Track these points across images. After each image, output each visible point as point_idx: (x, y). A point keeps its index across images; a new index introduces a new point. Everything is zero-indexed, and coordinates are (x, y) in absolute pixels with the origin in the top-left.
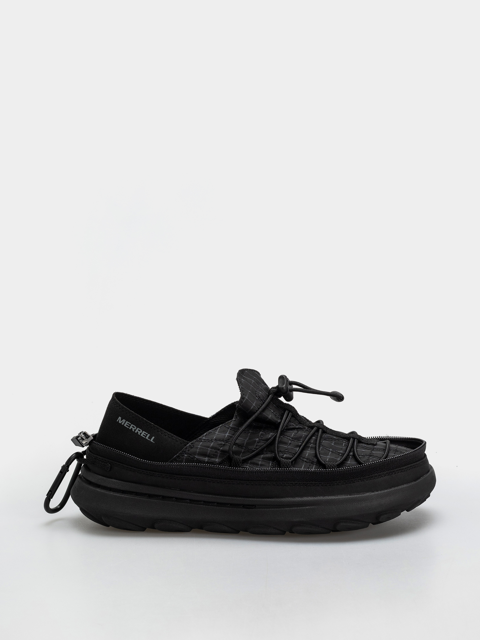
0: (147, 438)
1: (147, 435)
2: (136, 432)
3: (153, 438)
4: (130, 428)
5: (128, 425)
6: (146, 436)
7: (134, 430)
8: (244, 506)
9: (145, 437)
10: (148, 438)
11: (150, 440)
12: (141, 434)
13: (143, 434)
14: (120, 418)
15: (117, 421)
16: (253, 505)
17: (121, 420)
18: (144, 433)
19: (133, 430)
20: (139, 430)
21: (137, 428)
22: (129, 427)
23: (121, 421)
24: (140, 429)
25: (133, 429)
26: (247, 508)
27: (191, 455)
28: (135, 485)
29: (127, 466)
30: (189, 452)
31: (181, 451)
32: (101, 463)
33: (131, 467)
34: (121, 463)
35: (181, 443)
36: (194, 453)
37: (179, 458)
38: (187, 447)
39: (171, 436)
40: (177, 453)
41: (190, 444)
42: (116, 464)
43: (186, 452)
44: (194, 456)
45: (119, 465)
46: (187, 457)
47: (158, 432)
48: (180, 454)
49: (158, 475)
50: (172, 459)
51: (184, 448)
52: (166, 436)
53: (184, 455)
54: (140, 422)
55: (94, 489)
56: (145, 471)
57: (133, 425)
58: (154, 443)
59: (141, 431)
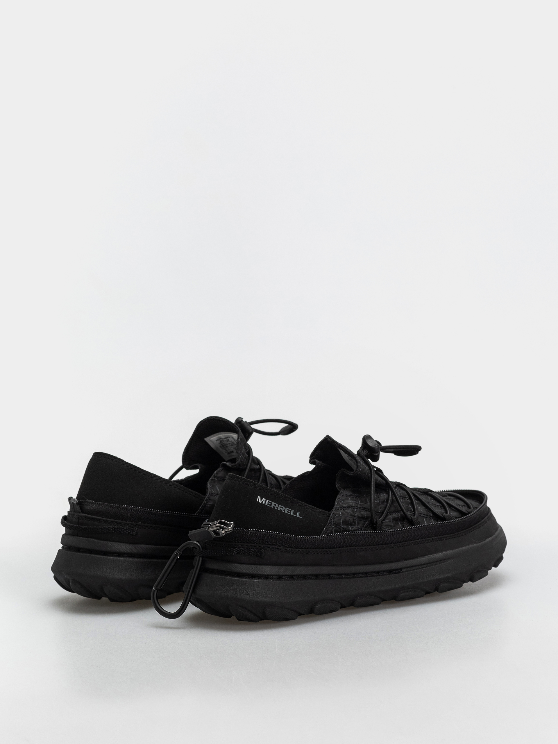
0: (292, 514)
1: (291, 511)
2: (279, 509)
3: (298, 513)
4: (272, 507)
6: (290, 513)
8: (391, 572)
11: (297, 515)
12: (284, 510)
13: (286, 510)
14: (259, 497)
15: (257, 501)
16: (397, 569)
18: (288, 510)
21: (279, 506)
22: (271, 505)
23: (261, 500)
26: (395, 573)
27: (337, 525)
28: (291, 567)
29: (282, 548)
30: (334, 522)
31: (328, 523)
32: (251, 551)
33: (286, 548)
34: (275, 546)
35: (324, 515)
36: (339, 523)
37: (328, 531)
38: (331, 518)
39: (312, 508)
40: (325, 526)
41: (332, 514)
42: (269, 548)
43: (332, 522)
44: (340, 526)
45: (273, 548)
46: (335, 528)
47: (300, 506)
48: (328, 526)
49: (314, 551)
50: (323, 532)
51: (329, 519)
52: (308, 509)
53: (331, 527)
54: (280, 498)
55: (249, 580)
56: (301, 550)
57: (275, 504)
58: (302, 518)
59: (284, 508)
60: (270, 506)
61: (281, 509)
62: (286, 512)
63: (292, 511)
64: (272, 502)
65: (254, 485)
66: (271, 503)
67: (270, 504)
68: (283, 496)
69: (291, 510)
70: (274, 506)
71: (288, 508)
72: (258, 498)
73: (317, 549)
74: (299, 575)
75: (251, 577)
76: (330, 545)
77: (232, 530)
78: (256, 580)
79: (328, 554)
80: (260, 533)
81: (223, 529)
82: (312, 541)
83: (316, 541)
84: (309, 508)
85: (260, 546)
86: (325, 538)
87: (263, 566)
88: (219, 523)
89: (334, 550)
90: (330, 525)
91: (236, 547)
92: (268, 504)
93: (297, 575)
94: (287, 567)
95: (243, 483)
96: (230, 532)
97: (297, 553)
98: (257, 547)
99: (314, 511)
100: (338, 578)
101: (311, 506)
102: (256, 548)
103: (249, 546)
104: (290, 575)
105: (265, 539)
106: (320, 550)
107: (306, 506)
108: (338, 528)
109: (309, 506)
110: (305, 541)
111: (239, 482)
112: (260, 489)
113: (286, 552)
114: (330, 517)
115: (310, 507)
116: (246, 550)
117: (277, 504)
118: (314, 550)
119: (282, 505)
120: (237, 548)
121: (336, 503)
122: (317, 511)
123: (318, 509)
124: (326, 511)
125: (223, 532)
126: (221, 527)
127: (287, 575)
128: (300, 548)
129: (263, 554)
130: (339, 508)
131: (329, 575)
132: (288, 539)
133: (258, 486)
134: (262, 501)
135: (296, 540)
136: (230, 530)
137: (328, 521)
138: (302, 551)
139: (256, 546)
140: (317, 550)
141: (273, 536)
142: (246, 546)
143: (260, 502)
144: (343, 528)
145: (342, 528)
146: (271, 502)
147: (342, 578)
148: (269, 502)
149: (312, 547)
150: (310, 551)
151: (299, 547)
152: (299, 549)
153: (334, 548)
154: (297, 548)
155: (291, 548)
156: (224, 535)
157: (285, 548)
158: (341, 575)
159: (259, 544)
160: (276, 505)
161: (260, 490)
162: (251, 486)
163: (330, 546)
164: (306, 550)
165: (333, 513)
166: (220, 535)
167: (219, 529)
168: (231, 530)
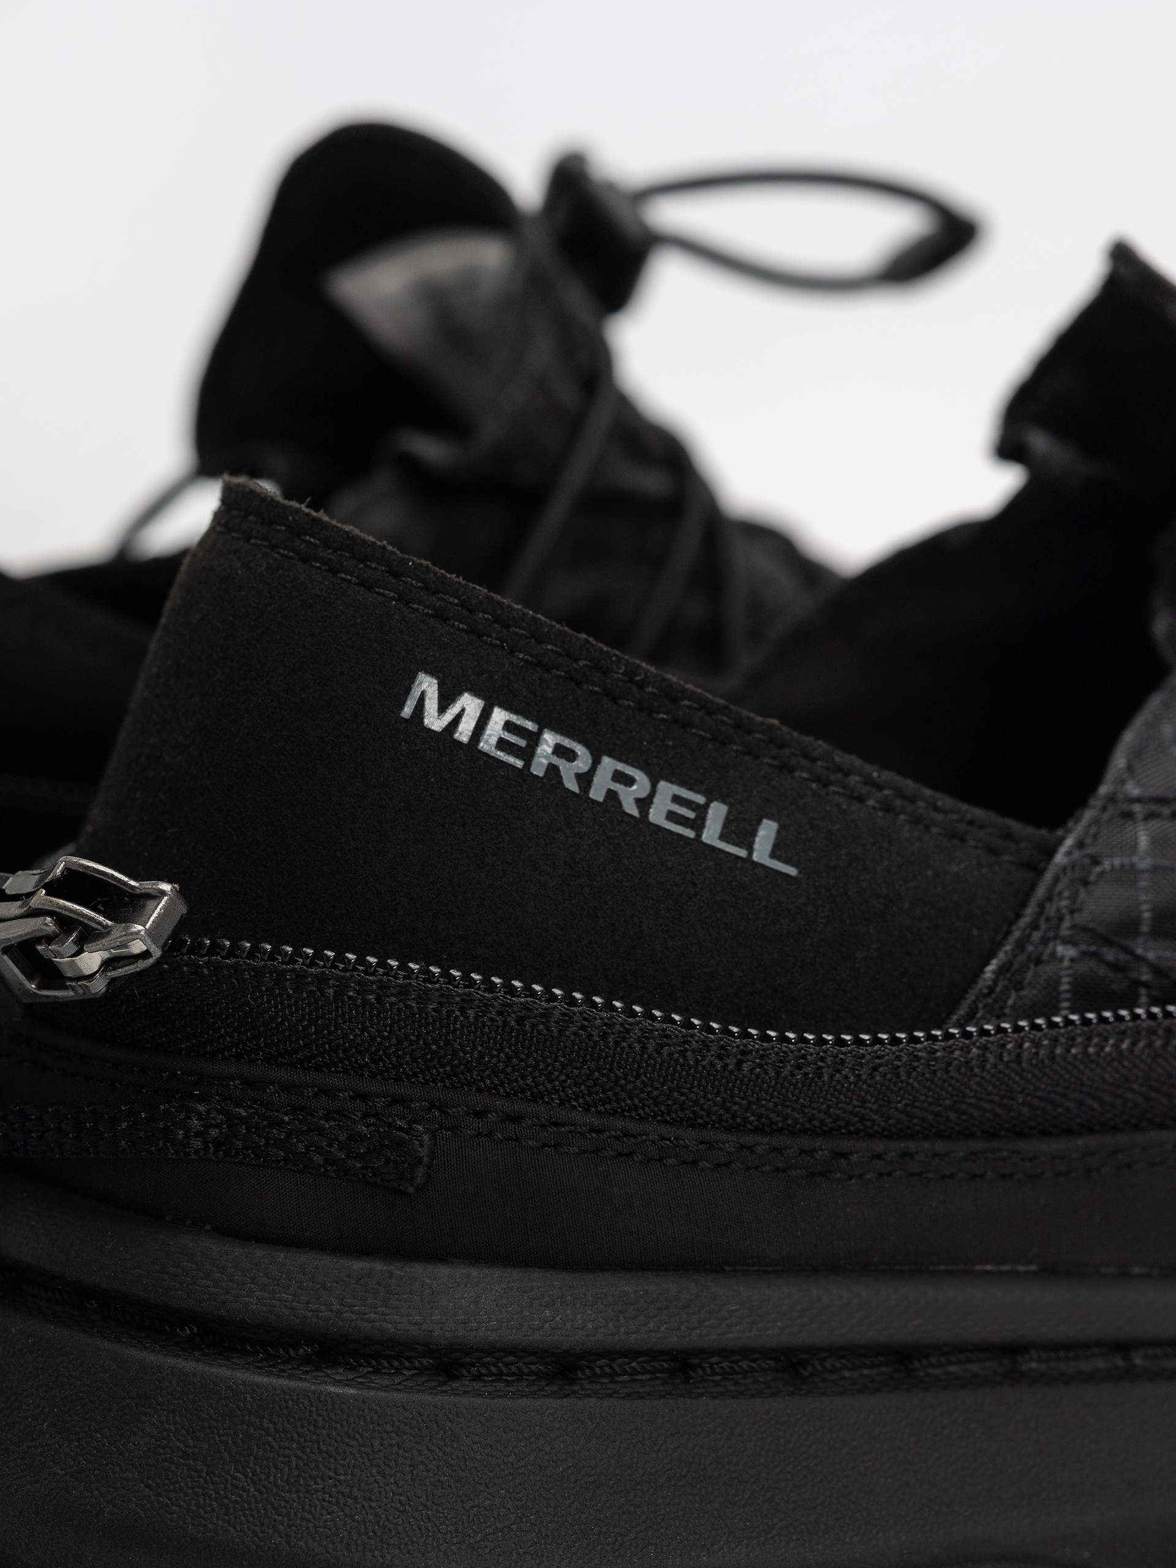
0: (711, 835)
1: (702, 811)
2: (597, 793)
3: (767, 833)
4: (538, 768)
5: (508, 736)
6: (698, 825)
7: (579, 776)
9: (690, 833)
10: (723, 837)
11: (750, 849)
12: (644, 804)
13: (663, 803)
14: (428, 685)
15: (407, 711)
17: (445, 702)
18: (677, 799)
19: (572, 785)
20: (620, 777)
21: (596, 762)
22: (527, 754)
23: (442, 709)
24: (630, 771)
25: (569, 773)
27: (1107, 941)
28: (670, 1286)
29: (597, 1122)
30: (1081, 918)
31: (1024, 921)
32: (321, 1132)
33: (632, 1127)
34: (534, 1100)
35: (992, 851)
36: (1128, 926)
37: (1018, 986)
38: (1056, 879)
39: (900, 794)
40: (999, 945)
41: (1068, 854)
42: (479, 1114)
43: (1061, 919)
44: (1129, 951)
45: (515, 1119)
46: (1084, 967)
47: (791, 770)
48: (1020, 946)
49: (879, 1157)
50: (971, 997)
51: (1040, 892)
52: (861, 800)
53: (1053, 954)
54: (614, 700)
55: (293, 1384)
56: (762, 1143)
57: (567, 743)
58: (792, 871)
59: (642, 784)
60: (519, 764)
61: (617, 787)
62: (657, 815)
63: (717, 812)
64: (540, 732)
65: (397, 575)
66: (534, 739)
67: (522, 743)
68: (641, 686)
69: (700, 799)
70: (556, 760)
71: (683, 783)
72: (416, 693)
73: (912, 1137)
74: (745, 1352)
75: (307, 1360)
76: (1024, 1103)
77: (157, 953)
78: (348, 1383)
79: (1003, 1176)
80: (403, 992)
81: (87, 936)
82: (864, 1072)
83: (902, 1072)
84: (865, 789)
85: (396, 1101)
86: (984, 1048)
87: (418, 1269)
88: (54, 888)
89: (1058, 1145)
90: (1045, 941)
91: (201, 1099)
92: (502, 744)
93: (722, 1352)
94: (628, 1286)
95: (305, 560)
96: (141, 965)
97: (727, 1165)
98: (380, 1103)
99: (915, 820)
100: (1089, 1378)
101: (887, 776)
102: (366, 1115)
103: (309, 1092)
104: (662, 1352)
105: (447, 1042)
106: (941, 1146)
107: (847, 774)
108: (1115, 967)
109: (869, 781)
110: (799, 1067)
111: (273, 547)
112: (441, 616)
113: (629, 1155)
114: (1048, 876)
115: (880, 787)
116: (280, 1124)
117: (580, 749)
118: (879, 1146)
119: (626, 762)
120: (201, 1108)
121: (1119, 760)
122: (939, 817)
123: (944, 801)
124: (1016, 826)
125: (91, 960)
126: (66, 923)
127: (631, 1354)
128: (756, 1131)
129: (421, 1171)
130: (1138, 800)
131: (1012, 1350)
132: (644, 1048)
133: (426, 588)
134: (449, 716)
135: (720, 1057)
136: (137, 947)
137: (1024, 904)
138: (779, 1150)
139: (363, 1097)
140: (912, 1146)
141: (520, 1020)
142: (286, 1088)
143: (435, 722)
144: (1157, 971)
145: (1150, 964)
146: (530, 725)
147: (1130, 1374)
148: (508, 726)
149: (863, 1119)
150: (844, 1155)
151: (745, 1119)
152: (749, 1139)
153: (1069, 1132)
154: (729, 1129)
155: (673, 1123)
156: (99, 986)
157: (619, 1123)
158: (1123, 1347)
159: (398, 1079)
160: (570, 755)
161: (445, 620)
162: (369, 588)
163: (1025, 1110)
164: (807, 1142)
165: (1080, 845)
166: (66, 988)
167: (49, 939)
168: (146, 954)
